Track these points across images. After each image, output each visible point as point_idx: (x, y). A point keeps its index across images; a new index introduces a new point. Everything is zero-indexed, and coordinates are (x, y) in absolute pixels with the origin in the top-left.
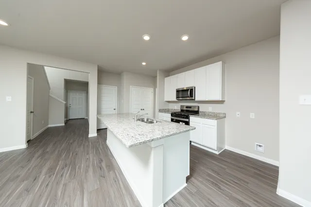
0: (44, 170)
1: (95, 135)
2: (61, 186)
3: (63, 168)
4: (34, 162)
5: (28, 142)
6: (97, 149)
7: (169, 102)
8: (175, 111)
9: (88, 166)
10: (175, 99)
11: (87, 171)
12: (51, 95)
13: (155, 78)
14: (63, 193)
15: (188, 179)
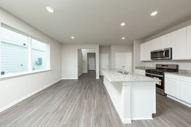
0: (83, 87)
1: (99, 78)
2: (88, 94)
3: (88, 88)
4: (80, 84)
5: (78, 77)
6: (99, 85)
7: (145, 61)
8: (150, 68)
9: (96, 90)
10: (149, 59)
11: (96, 92)
12: (83, 59)
13: (132, 45)
14: (89, 97)
15: (154, 116)
